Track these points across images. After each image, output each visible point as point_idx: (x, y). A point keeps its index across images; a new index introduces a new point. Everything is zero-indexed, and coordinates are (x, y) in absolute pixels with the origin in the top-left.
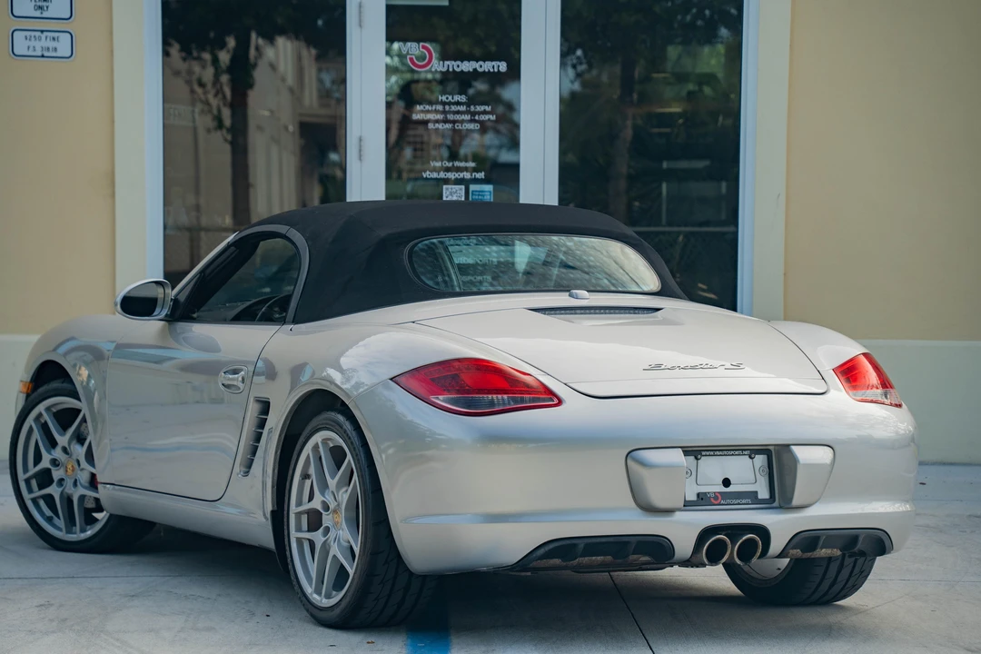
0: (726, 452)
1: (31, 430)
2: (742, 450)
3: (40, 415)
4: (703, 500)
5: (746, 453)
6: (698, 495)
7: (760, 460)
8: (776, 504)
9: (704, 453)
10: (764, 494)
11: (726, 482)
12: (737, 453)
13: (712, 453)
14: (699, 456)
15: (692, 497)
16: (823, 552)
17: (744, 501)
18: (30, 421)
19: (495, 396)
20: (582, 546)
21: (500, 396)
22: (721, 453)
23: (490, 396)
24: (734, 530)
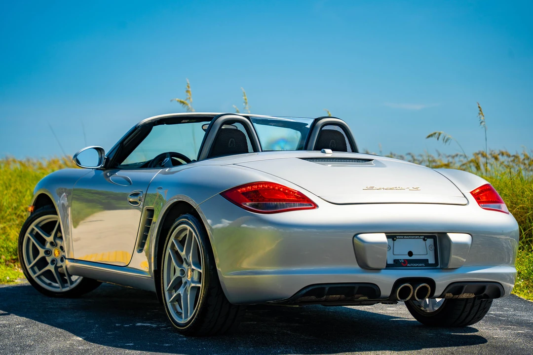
0: (410, 237)
1: (29, 239)
2: (420, 236)
3: (33, 229)
4: (397, 264)
5: (422, 237)
6: (395, 261)
7: (430, 241)
8: (439, 266)
9: (397, 237)
10: (432, 261)
11: (410, 254)
12: (416, 237)
13: (402, 237)
14: (395, 239)
15: (391, 262)
16: (464, 296)
17: (420, 265)
18: (27, 235)
19: (278, 203)
20: (327, 289)
21: (281, 203)
22: (407, 237)
23: (276, 203)
24: (415, 281)
